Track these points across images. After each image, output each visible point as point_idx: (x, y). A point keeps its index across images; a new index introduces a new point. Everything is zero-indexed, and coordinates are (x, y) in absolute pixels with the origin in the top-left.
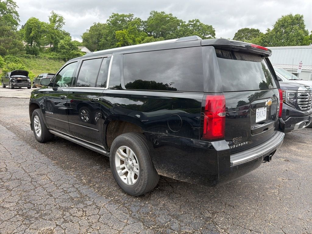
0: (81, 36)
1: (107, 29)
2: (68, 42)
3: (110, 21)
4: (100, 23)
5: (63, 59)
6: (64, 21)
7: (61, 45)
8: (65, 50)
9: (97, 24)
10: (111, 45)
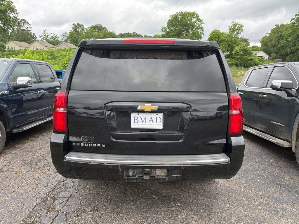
0: (260, 40)
1: (290, 29)
2: (243, 47)
3: (295, 20)
4: (284, 24)
5: (235, 65)
6: (242, 29)
7: (235, 51)
8: (239, 56)
9: (279, 26)
10: (292, 46)
